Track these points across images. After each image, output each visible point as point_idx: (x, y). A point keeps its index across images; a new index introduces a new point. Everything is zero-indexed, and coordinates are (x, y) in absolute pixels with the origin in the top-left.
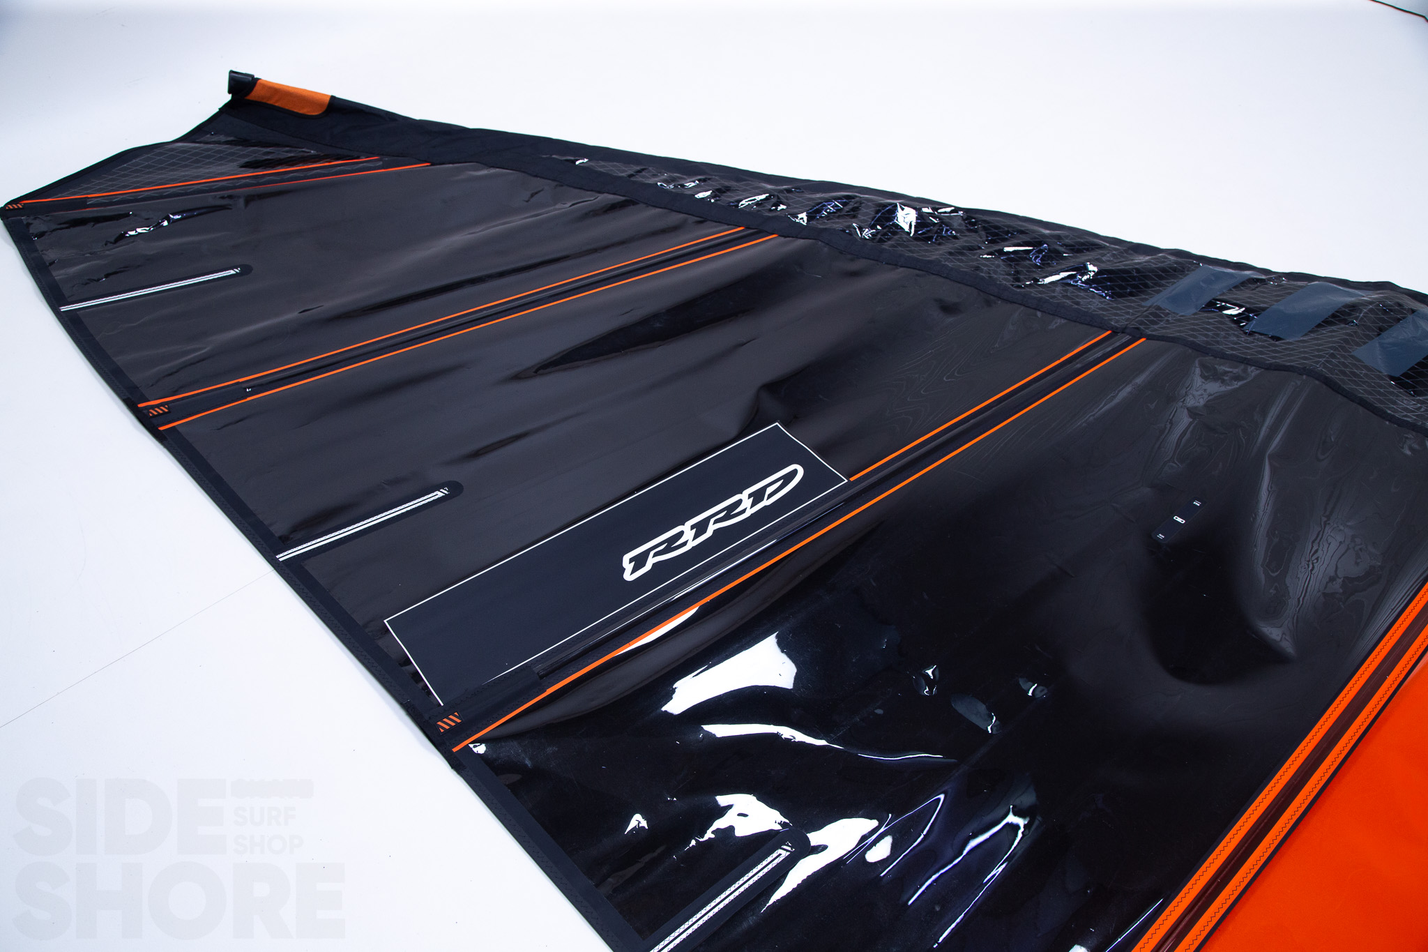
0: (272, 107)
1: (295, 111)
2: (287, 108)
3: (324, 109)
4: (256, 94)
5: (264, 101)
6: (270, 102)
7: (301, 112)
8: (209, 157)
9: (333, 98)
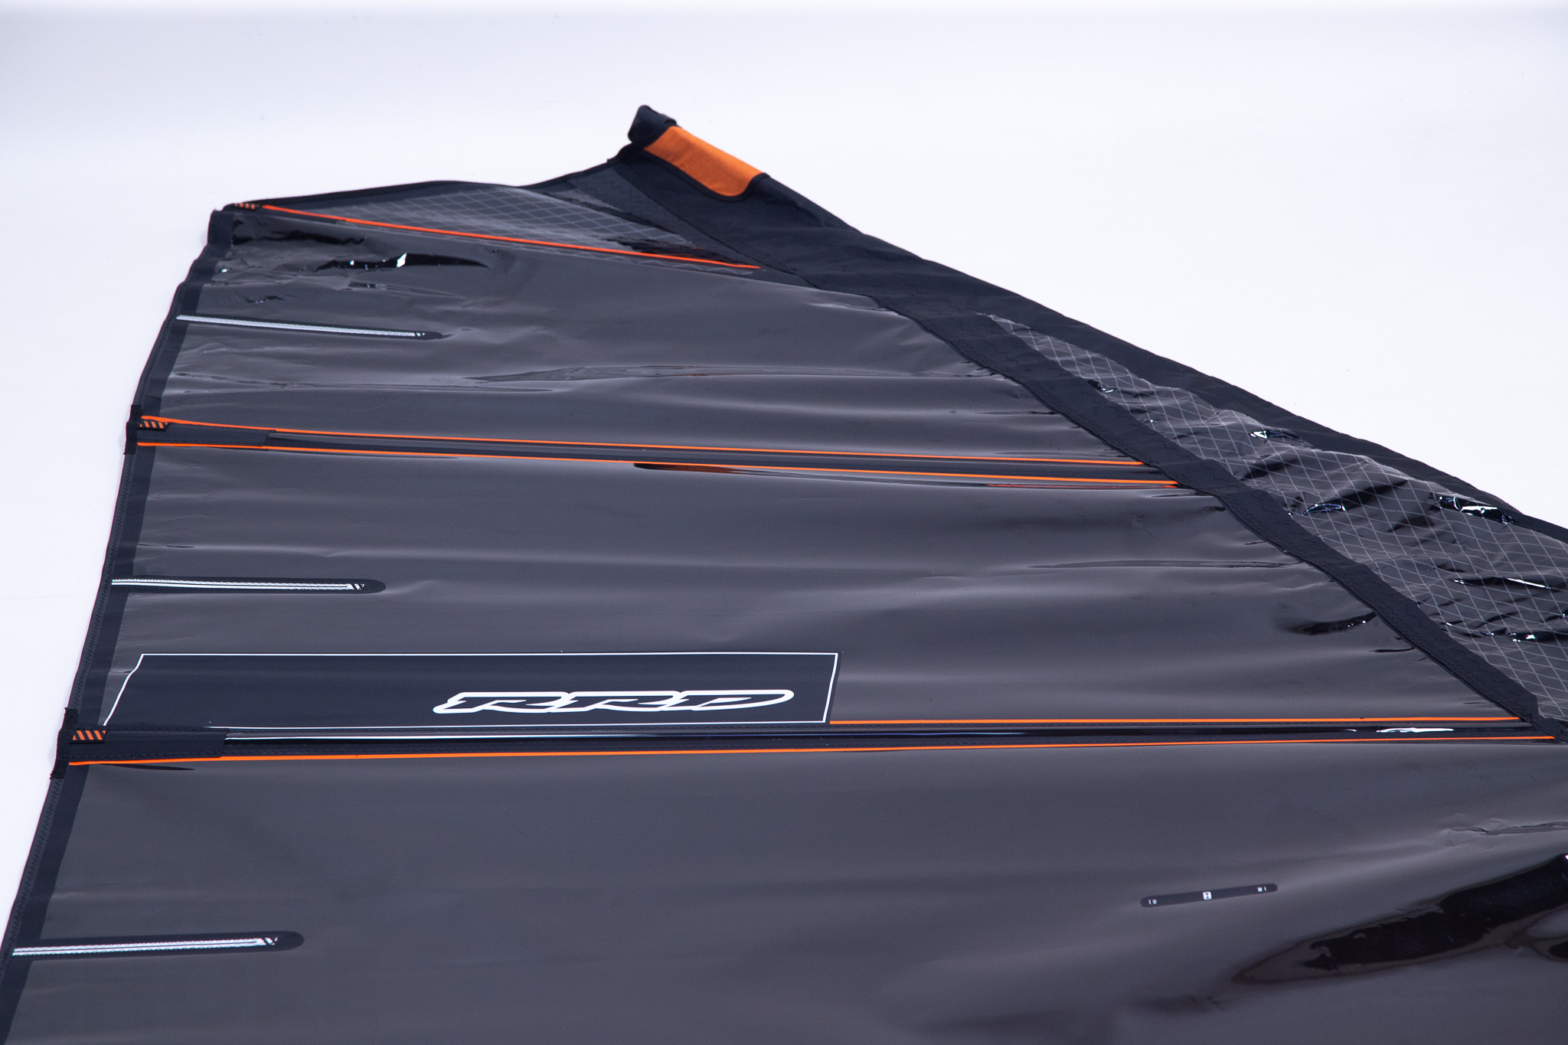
0: (677, 172)
1: (704, 184)
2: (694, 177)
3: (741, 190)
4: (660, 147)
5: (668, 160)
6: (676, 164)
7: (710, 187)
8: (538, 214)
9: (764, 177)
